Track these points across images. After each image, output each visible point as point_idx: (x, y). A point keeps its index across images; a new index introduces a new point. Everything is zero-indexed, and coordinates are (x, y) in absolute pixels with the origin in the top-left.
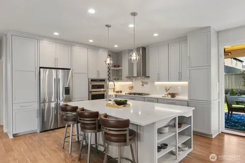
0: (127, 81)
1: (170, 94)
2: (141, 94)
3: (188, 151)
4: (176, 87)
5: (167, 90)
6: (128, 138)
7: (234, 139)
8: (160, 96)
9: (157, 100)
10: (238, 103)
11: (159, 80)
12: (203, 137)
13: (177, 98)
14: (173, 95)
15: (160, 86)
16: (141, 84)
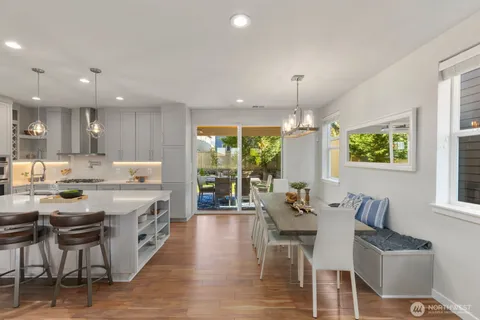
0: (59, 160)
1: (137, 178)
2: (90, 181)
3: (166, 238)
4: (145, 168)
5: (132, 173)
6: (102, 234)
7: (205, 217)
8: (123, 182)
9: (120, 187)
10: (207, 183)
11: (121, 160)
12: (178, 222)
13: (147, 182)
14: (142, 179)
15: (123, 168)
16: (89, 165)
